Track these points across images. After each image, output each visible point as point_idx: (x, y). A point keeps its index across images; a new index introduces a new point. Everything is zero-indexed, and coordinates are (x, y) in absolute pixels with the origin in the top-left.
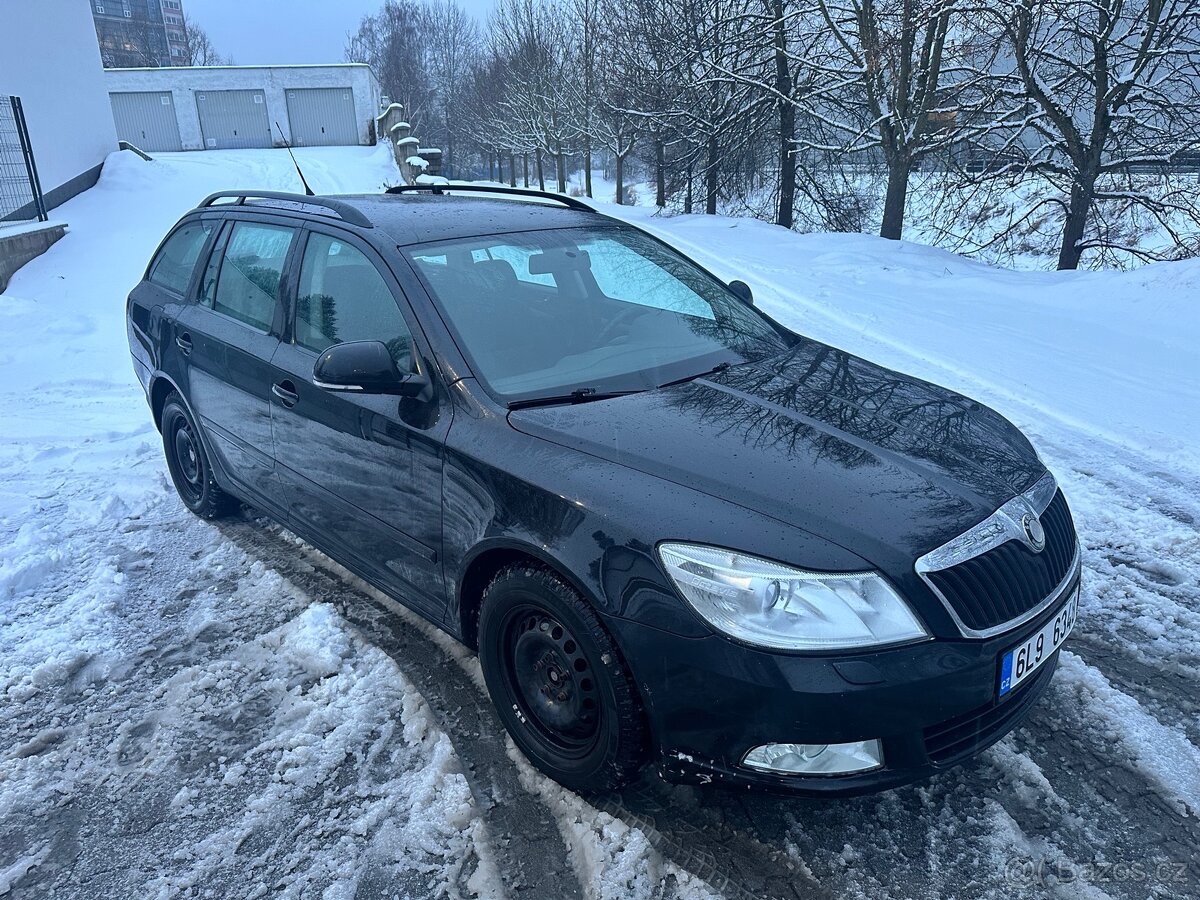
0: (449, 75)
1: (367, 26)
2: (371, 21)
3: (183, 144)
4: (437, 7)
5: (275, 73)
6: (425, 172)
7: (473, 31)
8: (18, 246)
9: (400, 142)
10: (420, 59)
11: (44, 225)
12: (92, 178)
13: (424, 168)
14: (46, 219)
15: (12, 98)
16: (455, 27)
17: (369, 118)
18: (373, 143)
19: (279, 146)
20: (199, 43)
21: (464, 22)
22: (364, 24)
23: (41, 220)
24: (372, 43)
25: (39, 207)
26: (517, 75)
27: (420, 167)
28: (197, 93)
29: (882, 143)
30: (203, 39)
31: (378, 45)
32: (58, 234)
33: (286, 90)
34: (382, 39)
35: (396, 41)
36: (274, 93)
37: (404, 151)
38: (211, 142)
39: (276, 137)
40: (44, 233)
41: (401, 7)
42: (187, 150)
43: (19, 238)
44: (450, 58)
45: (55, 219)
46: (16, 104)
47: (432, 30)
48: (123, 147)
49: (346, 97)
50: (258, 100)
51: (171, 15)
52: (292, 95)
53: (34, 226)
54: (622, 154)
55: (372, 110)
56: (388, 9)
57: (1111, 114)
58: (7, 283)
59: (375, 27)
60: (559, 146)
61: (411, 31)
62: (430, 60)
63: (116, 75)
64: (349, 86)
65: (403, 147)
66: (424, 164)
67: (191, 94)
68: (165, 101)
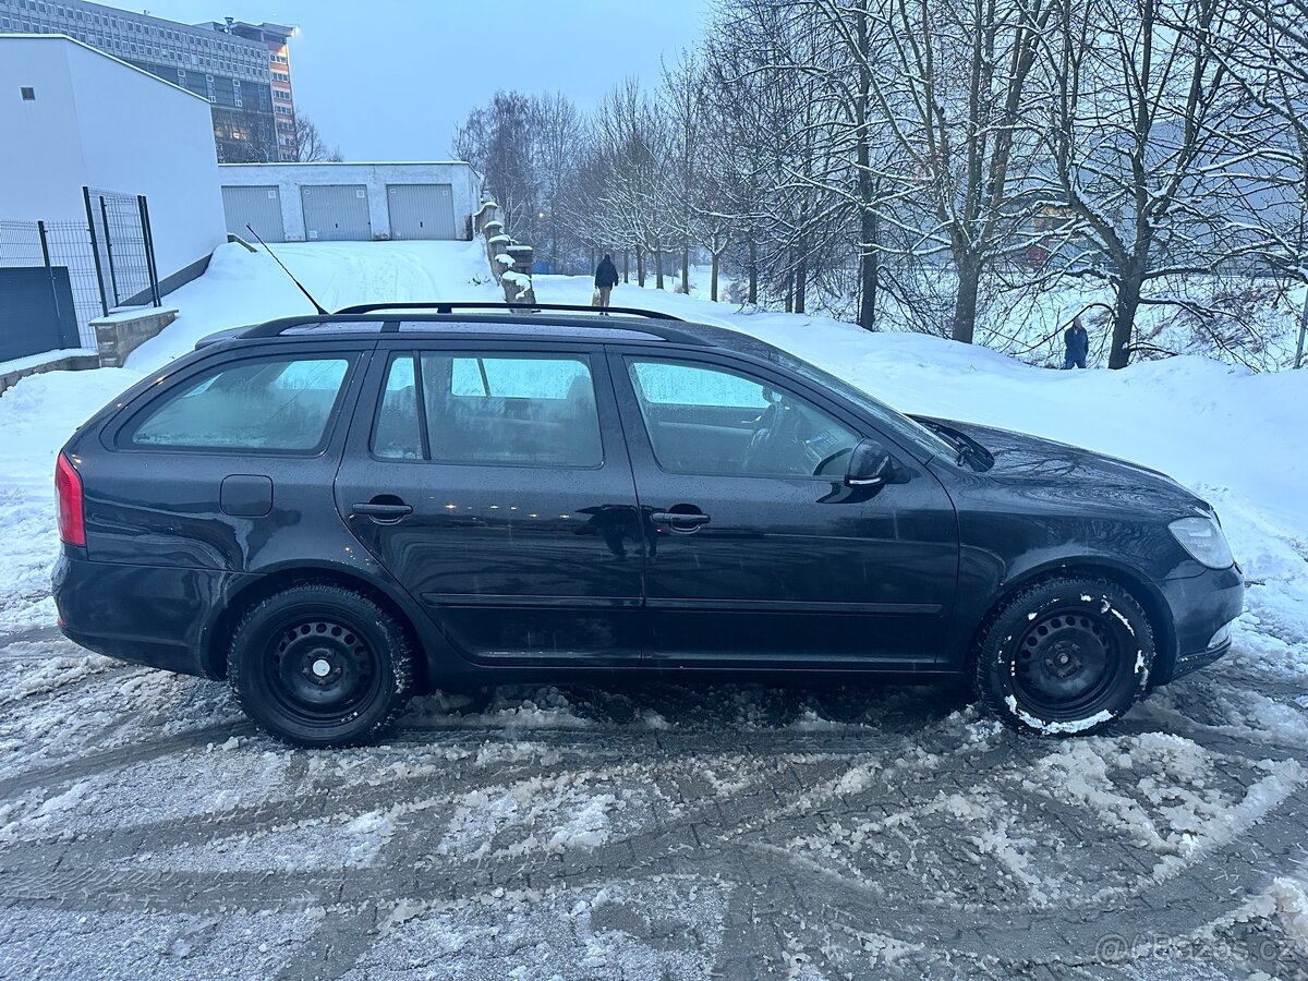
0: (556, 167)
1: (475, 118)
2: (480, 113)
3: (286, 236)
4: (546, 100)
5: (377, 169)
6: (511, 269)
7: (582, 125)
8: (135, 327)
9: (492, 240)
10: (527, 151)
11: (158, 311)
12: (201, 268)
13: (510, 265)
14: (160, 305)
15: (139, 197)
16: (564, 120)
17: (467, 214)
18: (470, 238)
19: (378, 239)
20: (308, 135)
21: (573, 116)
22: (472, 116)
23: (155, 306)
24: (480, 135)
25: (154, 294)
26: (618, 172)
27: (506, 264)
28: (302, 187)
29: (952, 247)
30: (312, 131)
31: (485, 136)
32: (170, 318)
33: (388, 186)
34: (490, 131)
35: (503, 133)
36: (376, 187)
37: (495, 248)
38: (314, 234)
39: (375, 230)
40: (158, 317)
41: (510, 100)
42: (289, 242)
43: (137, 322)
44: (558, 151)
45: (168, 304)
46: (142, 201)
47: (541, 123)
48: (231, 239)
49: (445, 193)
50: (360, 194)
51: (281, 105)
52: (393, 191)
53: (149, 311)
54: (718, 252)
55: (470, 206)
56: (497, 102)
57: (1151, 225)
58: (124, 361)
59: (483, 119)
60: (657, 244)
61: (519, 124)
62: (537, 153)
63: (227, 170)
64: (448, 182)
65: (494, 244)
66: (510, 261)
67: (297, 188)
68: (271, 195)
